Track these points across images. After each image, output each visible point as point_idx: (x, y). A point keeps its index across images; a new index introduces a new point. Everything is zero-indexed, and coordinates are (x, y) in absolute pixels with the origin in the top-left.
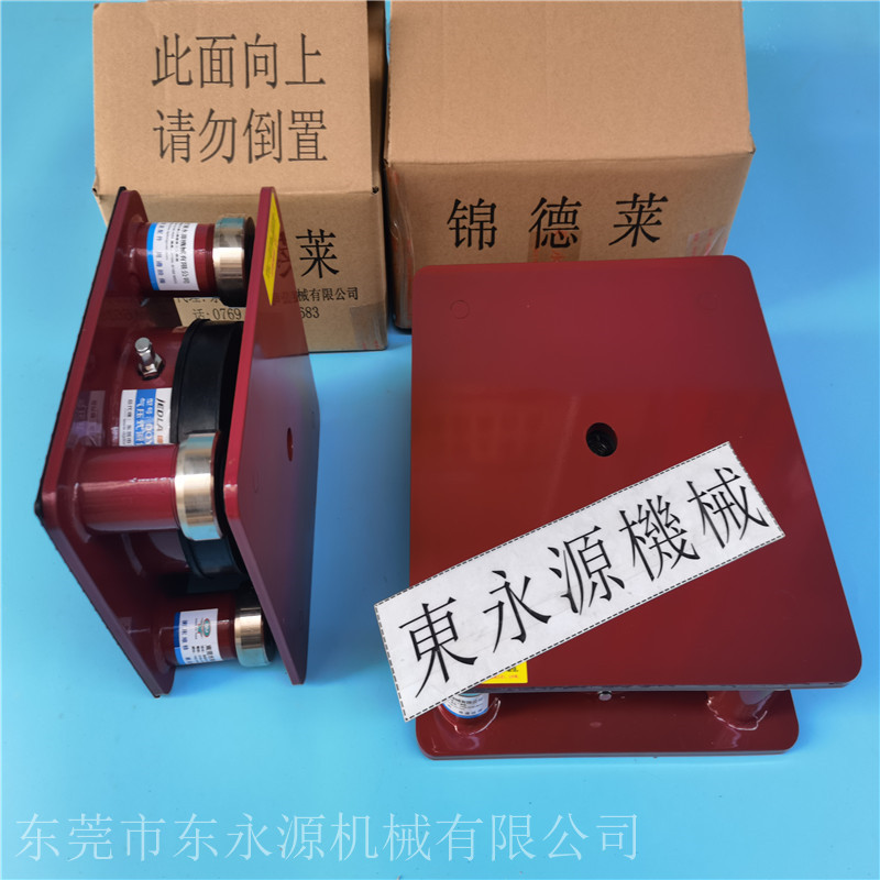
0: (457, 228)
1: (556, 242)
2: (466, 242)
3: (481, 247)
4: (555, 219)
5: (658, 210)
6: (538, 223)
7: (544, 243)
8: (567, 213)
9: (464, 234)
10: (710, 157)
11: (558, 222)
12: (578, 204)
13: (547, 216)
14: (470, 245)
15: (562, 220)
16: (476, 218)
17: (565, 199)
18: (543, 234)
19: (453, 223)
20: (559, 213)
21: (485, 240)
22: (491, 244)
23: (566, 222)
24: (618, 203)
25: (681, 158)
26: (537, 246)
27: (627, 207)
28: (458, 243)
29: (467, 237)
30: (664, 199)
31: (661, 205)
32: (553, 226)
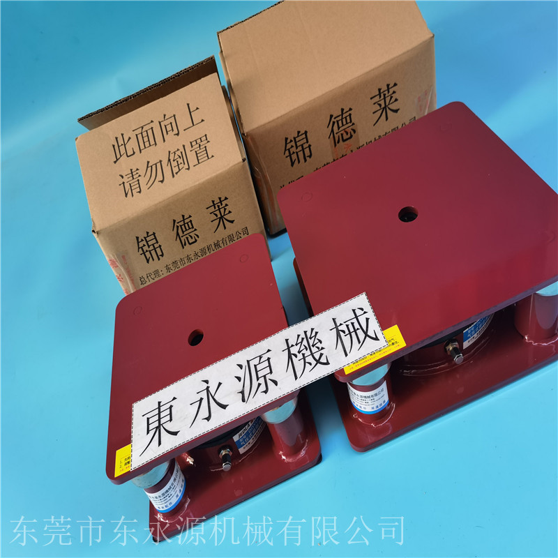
0: (290, 155)
1: (345, 138)
2: (297, 161)
3: (305, 161)
4: (340, 125)
5: (394, 92)
6: (332, 131)
7: (338, 142)
8: (346, 118)
9: (294, 157)
10: (412, 50)
11: (343, 125)
12: (350, 109)
13: (336, 124)
14: (299, 162)
15: (344, 123)
16: (298, 144)
17: (342, 110)
18: (336, 136)
19: (287, 152)
20: (342, 120)
21: (306, 155)
22: (310, 156)
23: (347, 123)
24: (371, 98)
25: (397, 57)
26: (335, 145)
27: (377, 99)
28: (292, 164)
29: (296, 157)
30: (395, 85)
31: (394, 89)
32: (341, 129)
